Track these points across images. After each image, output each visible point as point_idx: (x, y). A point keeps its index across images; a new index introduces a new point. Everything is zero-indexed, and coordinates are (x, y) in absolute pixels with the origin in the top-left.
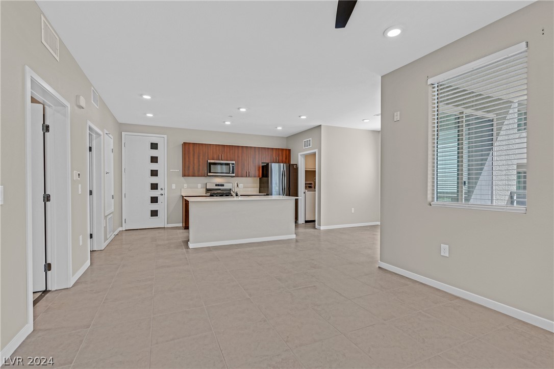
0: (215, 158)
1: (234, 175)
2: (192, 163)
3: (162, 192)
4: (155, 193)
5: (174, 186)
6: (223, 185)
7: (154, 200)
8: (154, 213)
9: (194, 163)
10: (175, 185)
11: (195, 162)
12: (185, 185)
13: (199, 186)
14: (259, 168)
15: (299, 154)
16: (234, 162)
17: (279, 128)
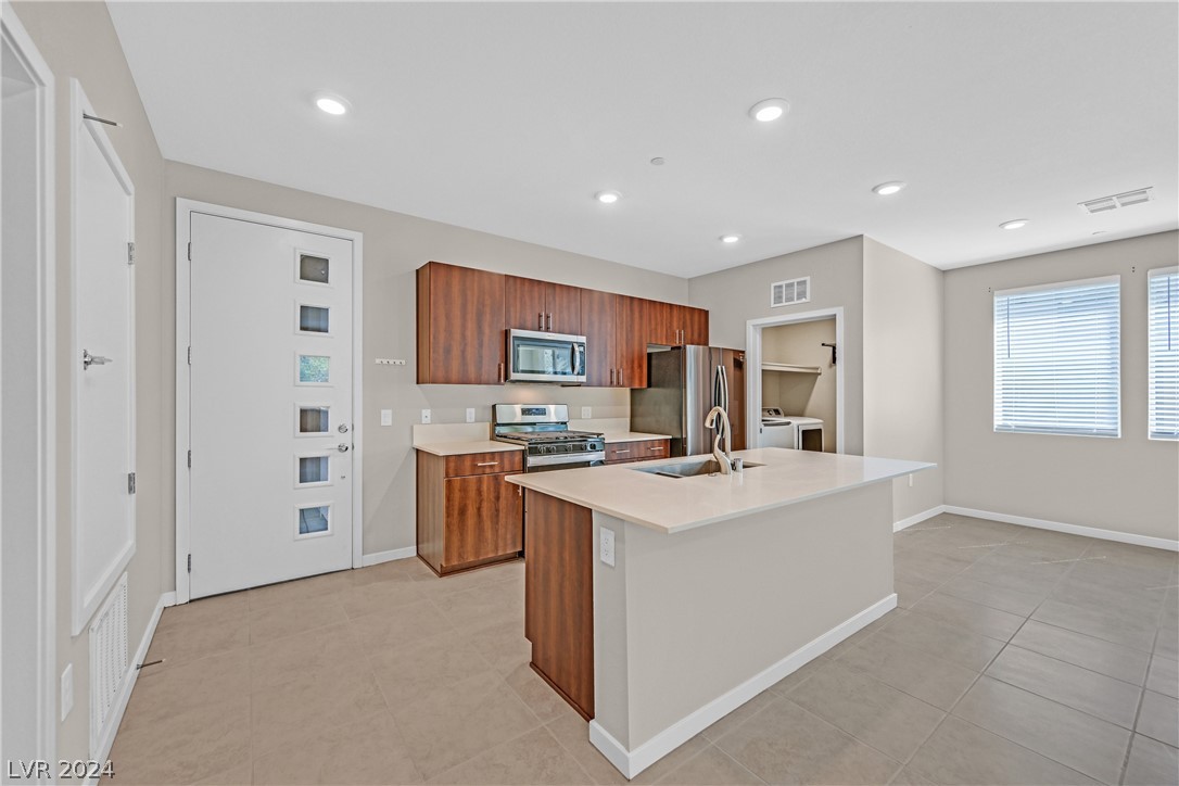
0: (529, 324)
1: (583, 379)
2: (457, 336)
3: (345, 439)
4: (313, 445)
5: (387, 418)
6: (543, 412)
7: (310, 469)
8: (312, 520)
9: (464, 336)
10: (390, 412)
11: (469, 333)
12: (426, 413)
13: (471, 413)
14: (641, 358)
15: (750, 323)
16: (583, 339)
17: (731, 240)
